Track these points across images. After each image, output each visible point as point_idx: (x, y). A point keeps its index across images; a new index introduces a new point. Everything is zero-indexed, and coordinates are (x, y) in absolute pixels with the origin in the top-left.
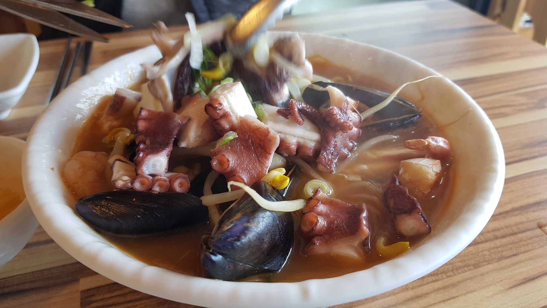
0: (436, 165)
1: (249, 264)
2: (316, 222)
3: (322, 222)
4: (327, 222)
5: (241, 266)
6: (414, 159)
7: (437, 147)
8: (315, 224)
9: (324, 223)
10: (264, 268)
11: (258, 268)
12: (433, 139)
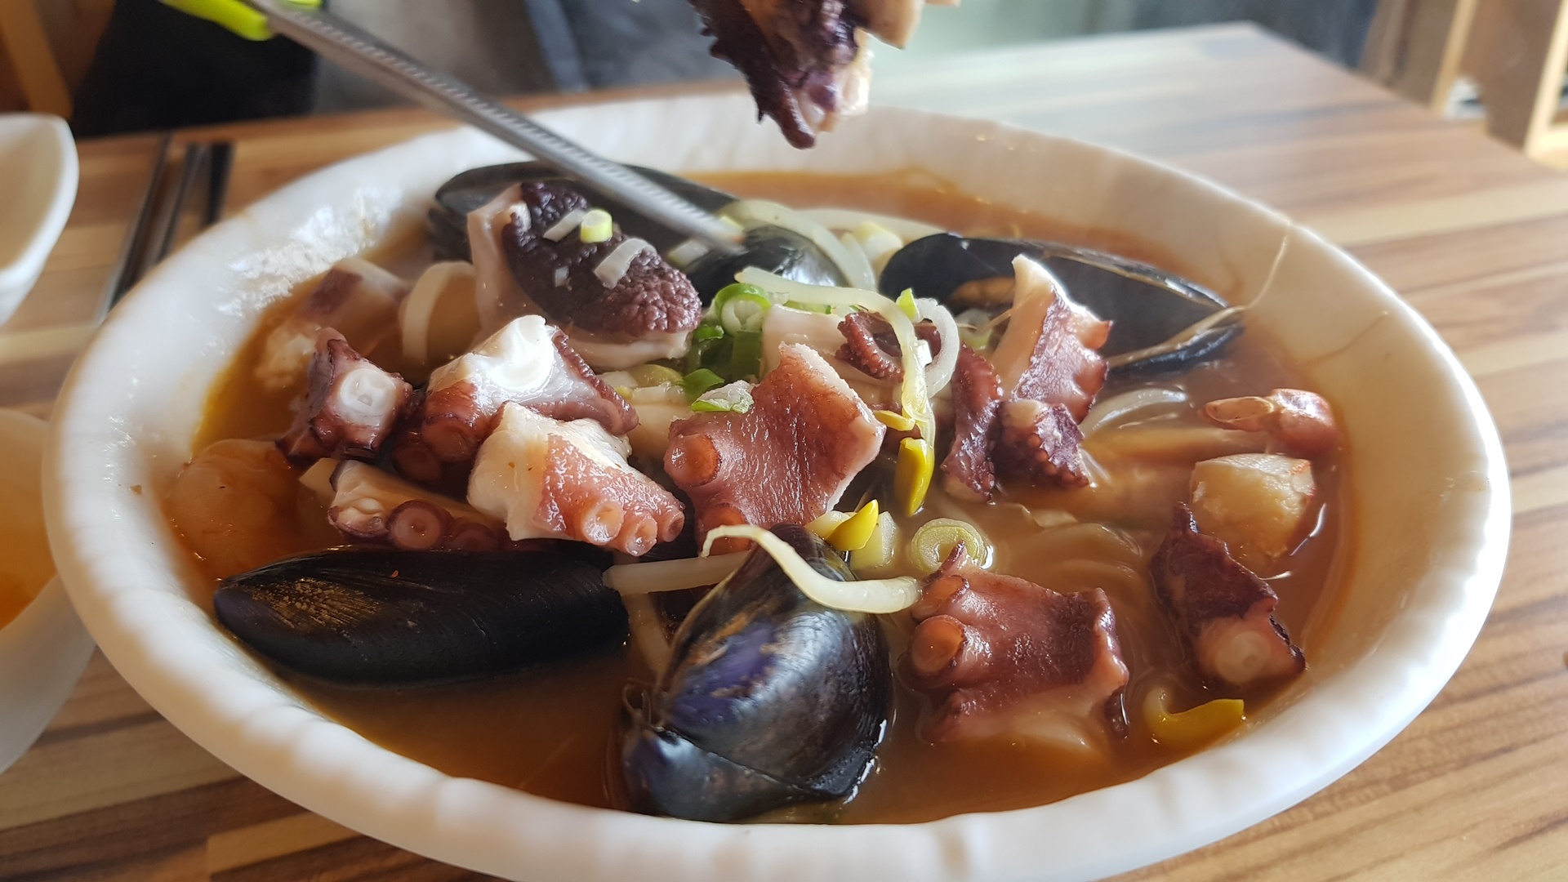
0: (1301, 472)
1: (771, 771)
2: (961, 644)
3: (977, 646)
4: (992, 645)
5: (748, 778)
6: (1235, 457)
7: (1300, 420)
8: (955, 651)
9: (981, 648)
10: (813, 787)
11: (795, 786)
12: (1288, 397)
